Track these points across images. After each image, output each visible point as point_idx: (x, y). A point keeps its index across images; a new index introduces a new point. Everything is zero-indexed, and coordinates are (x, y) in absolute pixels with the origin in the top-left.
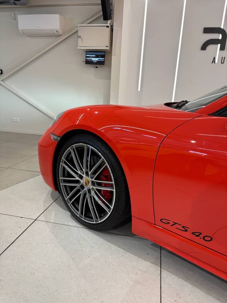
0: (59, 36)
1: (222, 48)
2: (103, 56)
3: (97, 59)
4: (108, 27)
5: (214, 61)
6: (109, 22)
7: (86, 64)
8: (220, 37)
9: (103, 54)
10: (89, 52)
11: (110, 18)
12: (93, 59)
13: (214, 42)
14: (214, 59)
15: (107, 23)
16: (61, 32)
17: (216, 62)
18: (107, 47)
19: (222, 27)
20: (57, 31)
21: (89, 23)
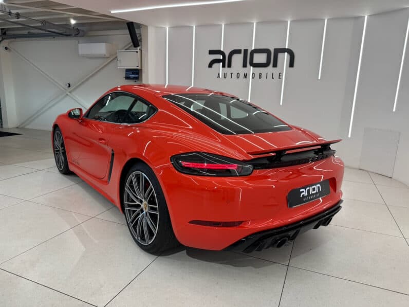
0: (108, 58)
1: (224, 66)
2: (138, 74)
3: (133, 76)
4: (137, 52)
5: (219, 77)
6: (138, 48)
7: (126, 79)
8: (221, 57)
9: (137, 71)
10: (127, 70)
11: (139, 46)
12: (130, 75)
13: (217, 61)
14: (219, 74)
15: (137, 49)
16: (107, 56)
17: (220, 77)
18: (138, 67)
19: (222, 50)
20: (105, 55)
21: (126, 50)
